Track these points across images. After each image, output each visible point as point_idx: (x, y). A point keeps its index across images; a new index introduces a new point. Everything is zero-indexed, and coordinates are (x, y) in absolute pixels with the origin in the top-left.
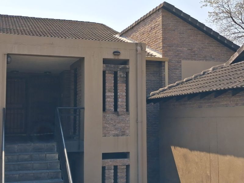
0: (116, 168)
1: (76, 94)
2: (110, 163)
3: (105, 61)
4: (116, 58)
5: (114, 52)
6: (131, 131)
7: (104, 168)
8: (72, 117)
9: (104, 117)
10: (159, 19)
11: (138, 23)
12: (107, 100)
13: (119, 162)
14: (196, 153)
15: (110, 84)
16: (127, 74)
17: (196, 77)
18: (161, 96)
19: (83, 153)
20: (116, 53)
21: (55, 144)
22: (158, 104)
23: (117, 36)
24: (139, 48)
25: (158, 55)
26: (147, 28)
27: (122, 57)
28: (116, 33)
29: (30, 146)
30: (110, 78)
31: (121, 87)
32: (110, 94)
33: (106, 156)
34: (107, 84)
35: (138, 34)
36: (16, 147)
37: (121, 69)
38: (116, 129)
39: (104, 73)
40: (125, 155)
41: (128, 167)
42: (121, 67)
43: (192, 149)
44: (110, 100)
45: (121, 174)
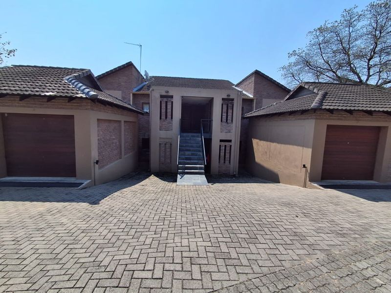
0: (225, 146)
1: (210, 114)
2: (223, 144)
3: (223, 99)
4: (228, 98)
5: (227, 95)
6: (233, 131)
7: (220, 146)
8: (209, 124)
9: (221, 124)
10: (253, 79)
11: (244, 80)
12: (223, 117)
13: (227, 144)
14: (262, 142)
15: (225, 110)
16: (233, 105)
17: (267, 107)
18: (249, 116)
19: (211, 139)
20: (228, 95)
21: (200, 134)
22: (248, 119)
23: (234, 87)
24: (239, 93)
25: (251, 96)
26: (248, 82)
27: (231, 97)
28: (234, 85)
29: (190, 134)
30: (225, 107)
31: (230, 111)
32: (224, 114)
33: (221, 141)
34: (223, 110)
35: (243, 86)
36: (185, 134)
37: (230, 103)
38: (227, 130)
39: (222, 105)
40: (230, 141)
41: (231, 146)
42: (230, 102)
43: (260, 140)
44: (224, 117)
45: (228, 149)
